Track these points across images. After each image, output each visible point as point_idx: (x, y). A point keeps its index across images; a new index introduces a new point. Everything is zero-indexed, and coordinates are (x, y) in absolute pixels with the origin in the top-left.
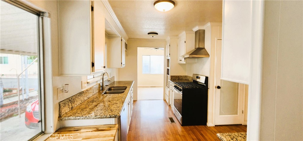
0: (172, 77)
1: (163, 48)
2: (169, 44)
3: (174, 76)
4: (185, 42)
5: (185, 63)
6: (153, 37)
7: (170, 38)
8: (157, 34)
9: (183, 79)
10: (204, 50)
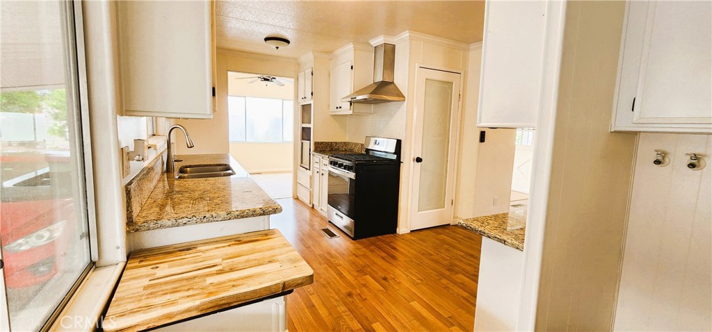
0: (316, 144)
1: (293, 80)
2: (310, 70)
3: (322, 143)
4: (352, 67)
5: (351, 112)
6: (277, 48)
7: (312, 56)
8: (288, 42)
9: (341, 148)
10: (391, 87)
